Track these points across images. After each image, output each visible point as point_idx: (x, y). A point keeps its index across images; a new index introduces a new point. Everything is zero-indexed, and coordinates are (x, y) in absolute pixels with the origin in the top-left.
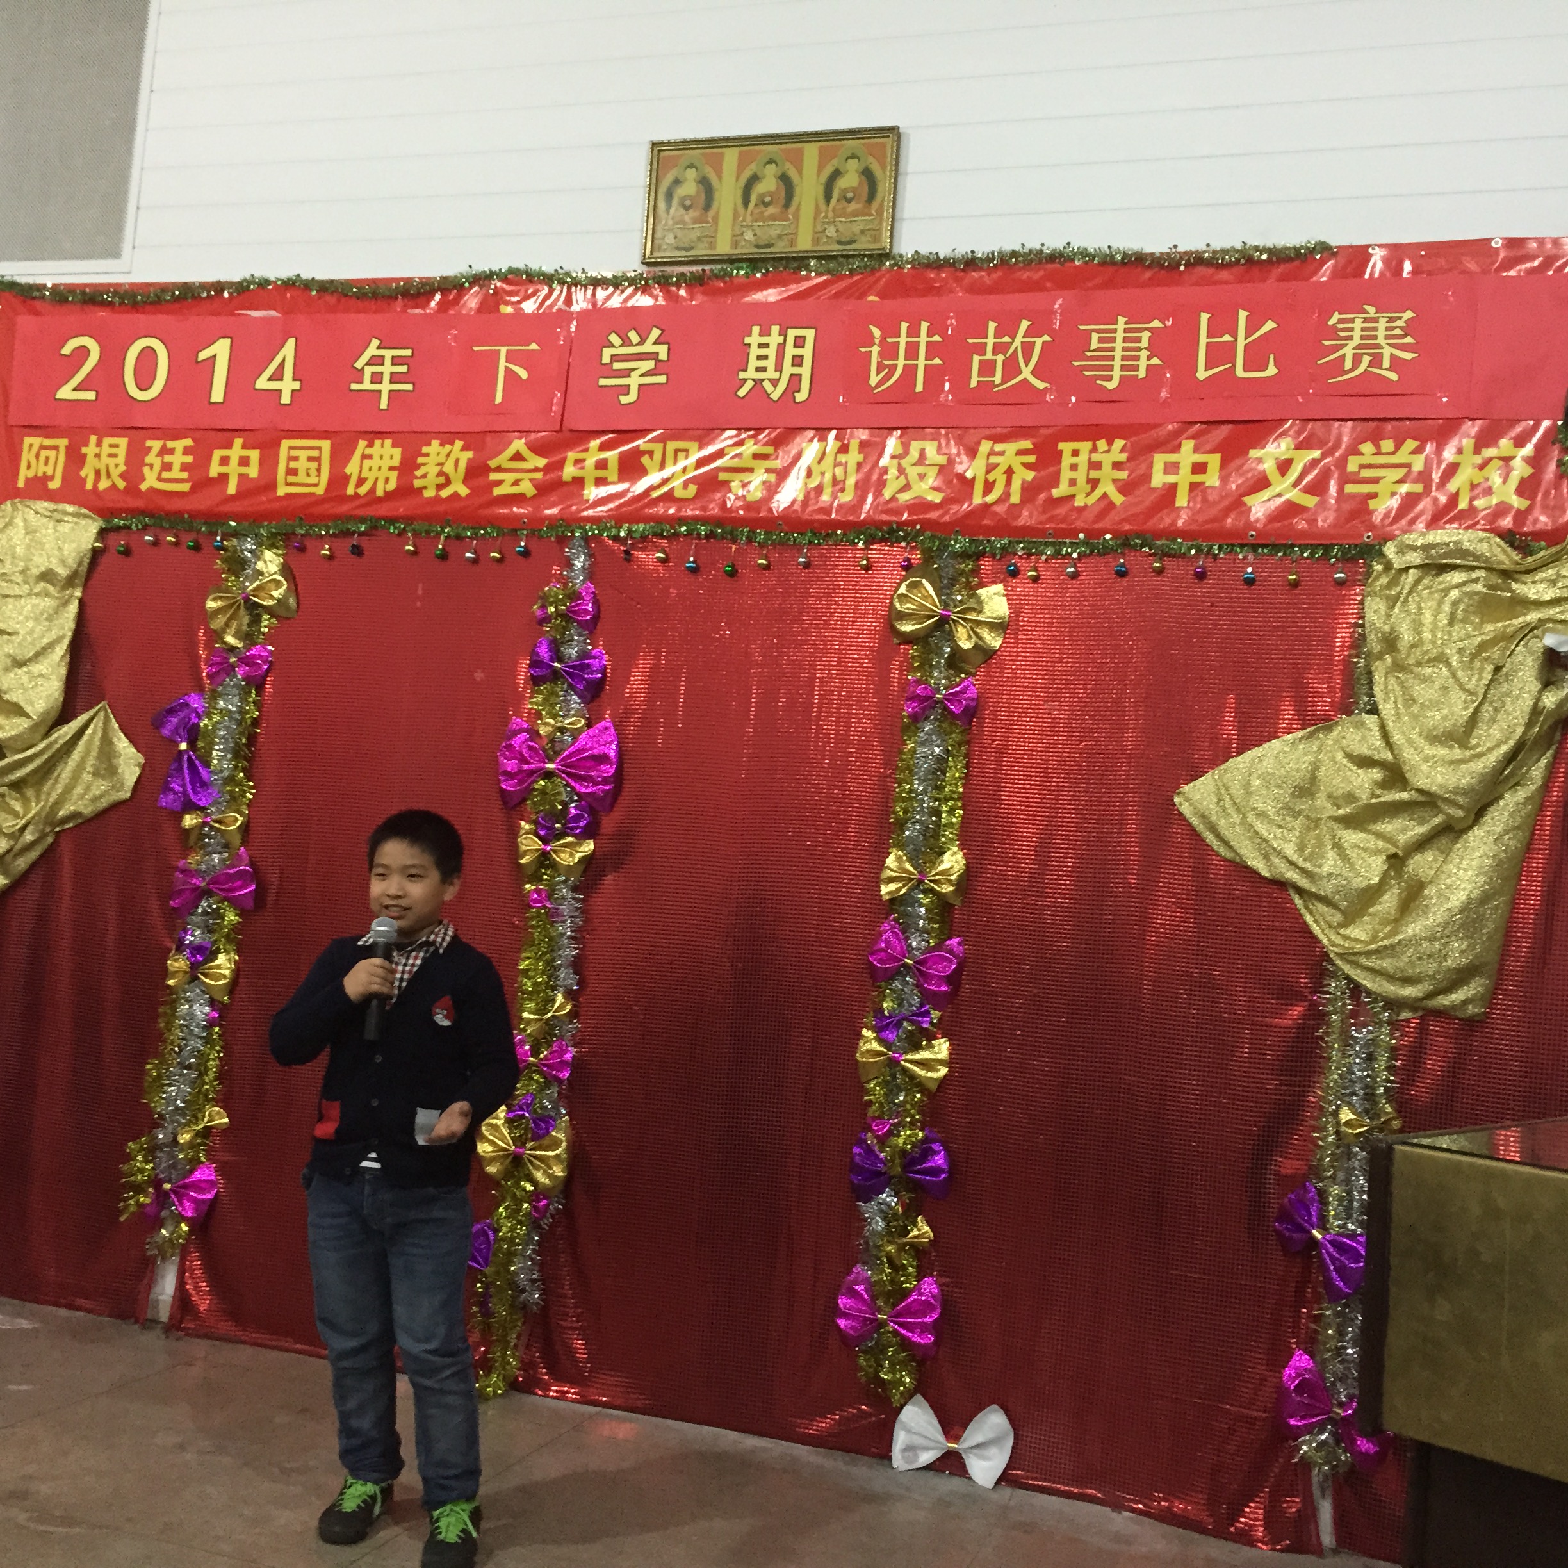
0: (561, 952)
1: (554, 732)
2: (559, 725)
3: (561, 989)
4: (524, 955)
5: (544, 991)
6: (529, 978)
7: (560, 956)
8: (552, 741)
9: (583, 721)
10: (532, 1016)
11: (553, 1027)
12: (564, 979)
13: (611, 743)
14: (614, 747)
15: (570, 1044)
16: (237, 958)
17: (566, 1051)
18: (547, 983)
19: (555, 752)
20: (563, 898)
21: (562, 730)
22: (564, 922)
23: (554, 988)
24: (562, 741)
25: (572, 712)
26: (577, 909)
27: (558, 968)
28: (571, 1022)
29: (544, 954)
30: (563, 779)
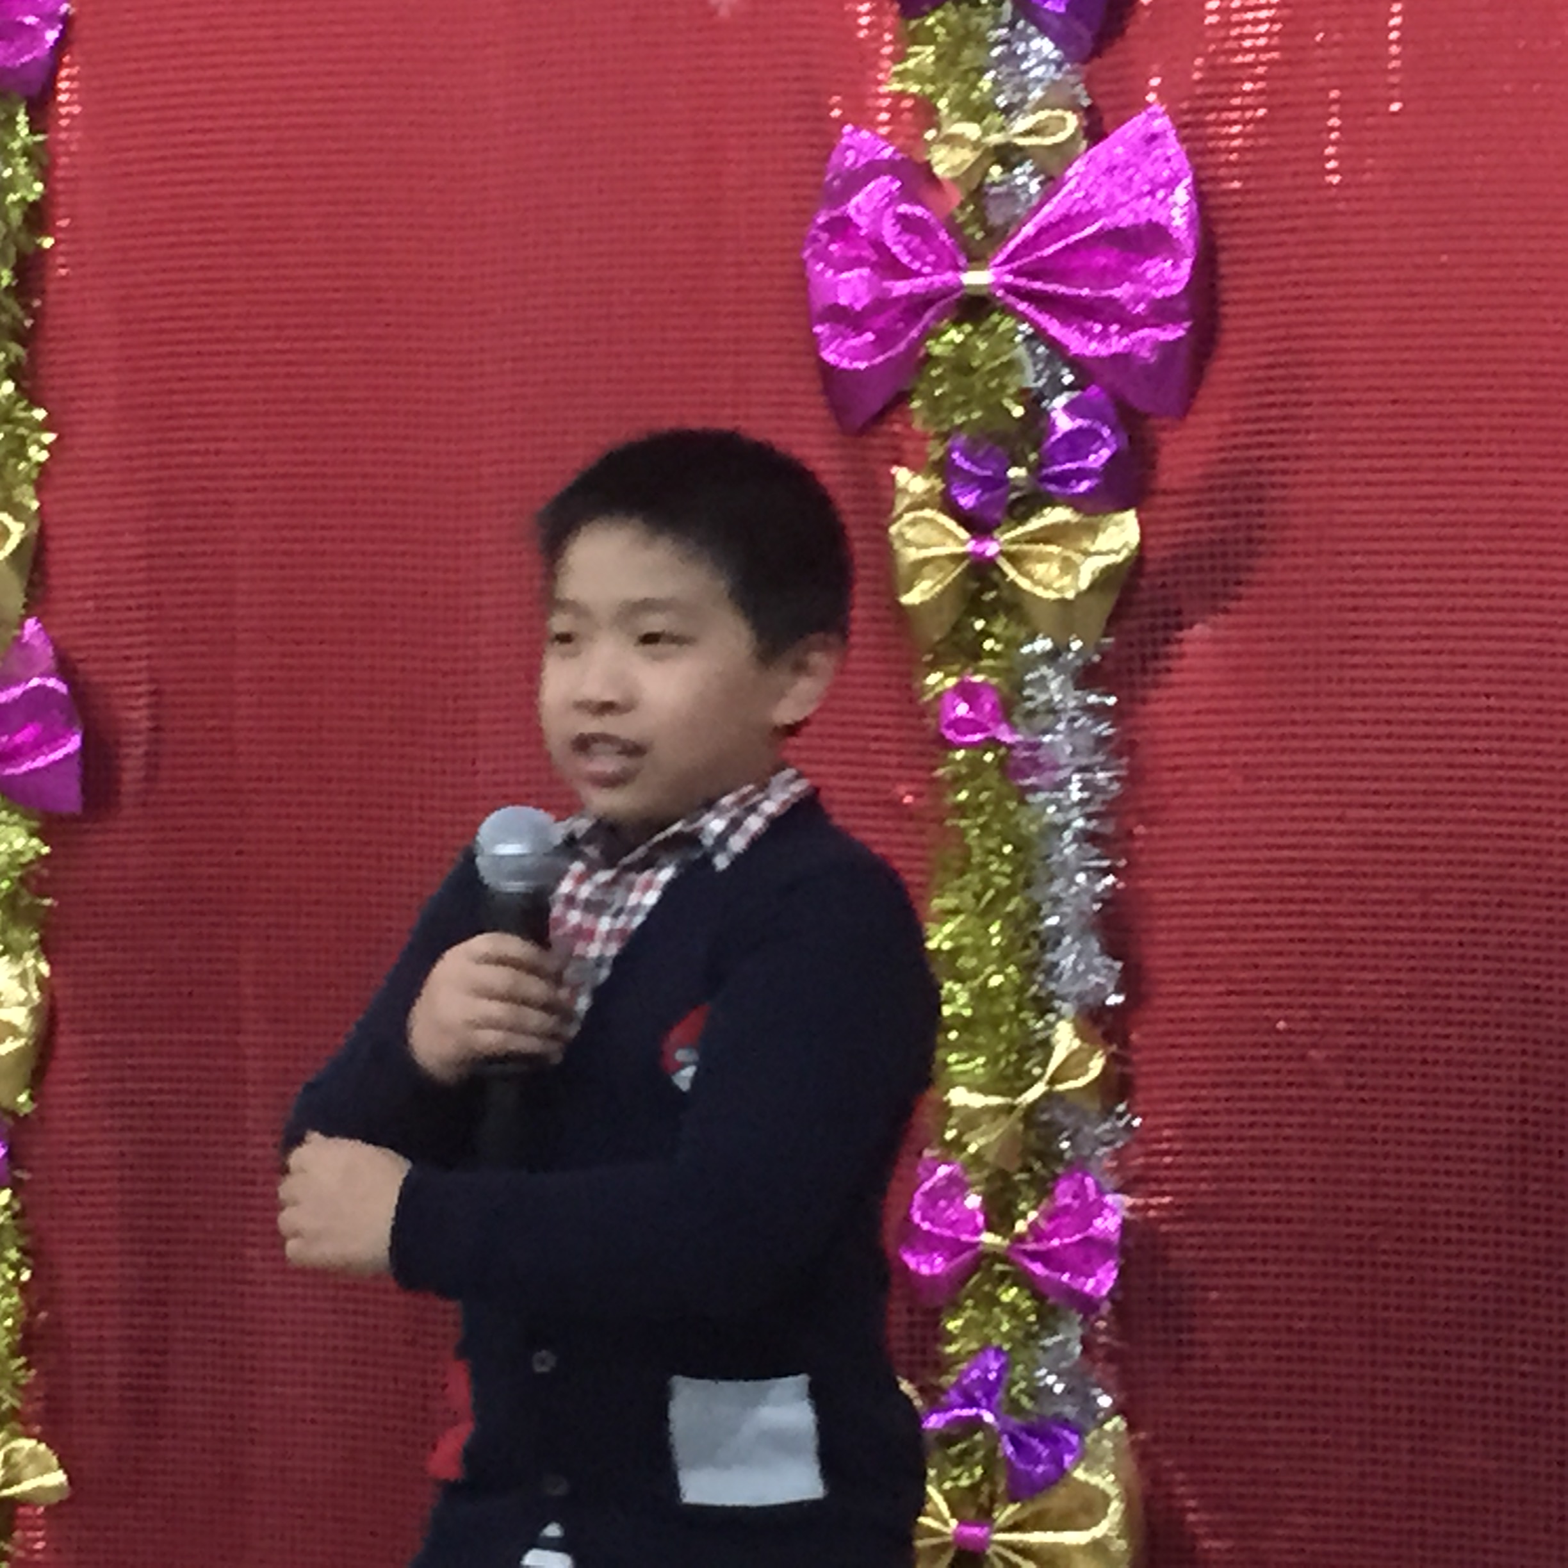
0: (1056, 887)
1: (979, 168)
2: (995, 139)
3: (1066, 1008)
4: (937, 904)
5: (1013, 1016)
6: (960, 978)
7: (1057, 901)
8: (978, 193)
9: (1072, 121)
10: (978, 1101)
11: (1053, 1131)
12: (1077, 976)
13: (1171, 184)
14: (1181, 195)
15: (1110, 1182)
16: (45, 969)
17: (1100, 1208)
18: (1021, 989)
19: (990, 232)
20: (1052, 710)
21: (1007, 155)
22: (1063, 785)
23: (1043, 1006)
24: (1011, 195)
25: (1037, 94)
26: (1101, 741)
27: (1052, 940)
28: (1108, 1112)
29: (1004, 895)
30: (1023, 318)
